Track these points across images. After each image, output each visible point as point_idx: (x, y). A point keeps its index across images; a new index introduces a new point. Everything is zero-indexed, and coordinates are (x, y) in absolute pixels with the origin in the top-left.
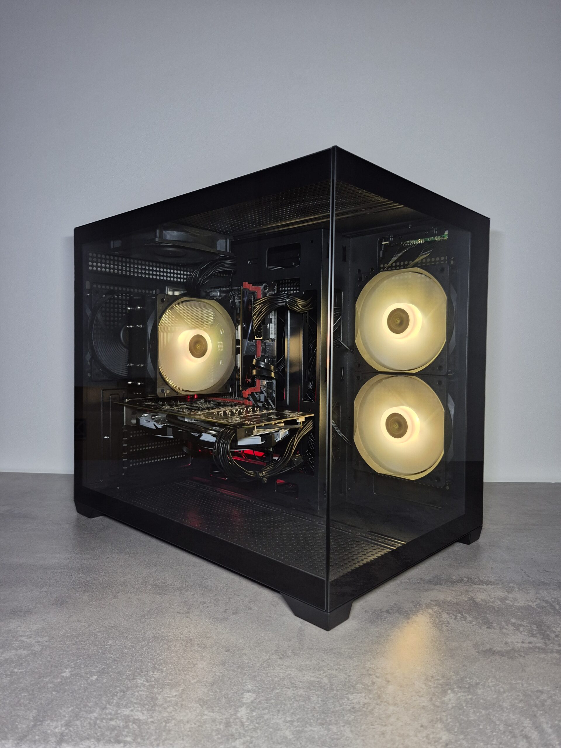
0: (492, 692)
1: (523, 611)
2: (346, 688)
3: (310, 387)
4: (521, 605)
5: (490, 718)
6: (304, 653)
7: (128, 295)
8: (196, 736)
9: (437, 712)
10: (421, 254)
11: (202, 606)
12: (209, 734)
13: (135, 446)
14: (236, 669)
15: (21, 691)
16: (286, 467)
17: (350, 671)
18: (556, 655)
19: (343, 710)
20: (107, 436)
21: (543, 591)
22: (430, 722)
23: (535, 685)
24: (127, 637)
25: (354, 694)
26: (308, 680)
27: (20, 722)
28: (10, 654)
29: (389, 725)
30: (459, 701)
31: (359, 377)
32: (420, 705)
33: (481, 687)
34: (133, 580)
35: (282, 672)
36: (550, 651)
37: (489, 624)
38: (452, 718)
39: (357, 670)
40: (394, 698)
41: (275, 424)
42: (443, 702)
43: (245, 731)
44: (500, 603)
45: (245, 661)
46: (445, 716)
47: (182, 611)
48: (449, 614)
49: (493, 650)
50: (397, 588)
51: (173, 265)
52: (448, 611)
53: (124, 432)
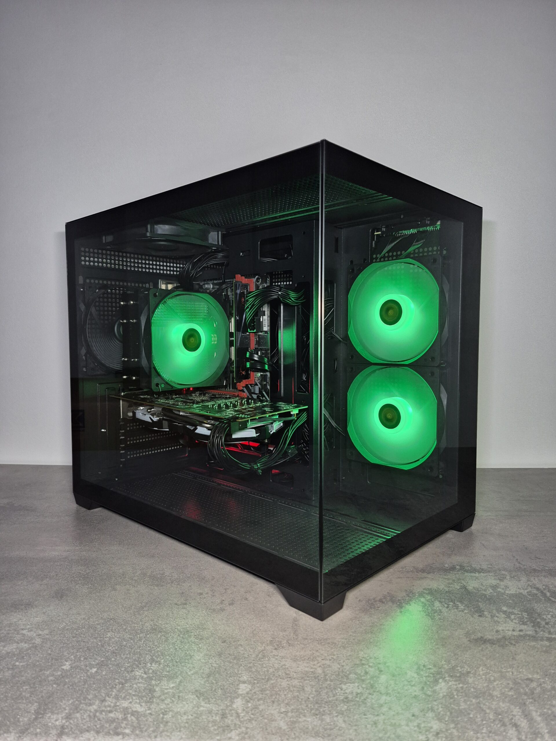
0: (483, 680)
1: (514, 599)
2: (339, 678)
3: (304, 379)
4: (512, 593)
5: (480, 707)
6: (299, 643)
7: (122, 289)
8: (192, 728)
9: (429, 701)
10: (414, 244)
11: (199, 597)
12: (206, 725)
13: (132, 438)
14: (232, 661)
15: (23, 685)
16: (281, 458)
17: (344, 661)
18: (546, 643)
19: (337, 700)
20: (104, 429)
21: (534, 579)
22: (422, 712)
23: (525, 673)
24: (125, 629)
25: (347, 684)
26: (303, 671)
27: (22, 715)
28: (12, 647)
29: (382, 715)
30: (450, 690)
31: (352, 368)
32: (411, 695)
33: (472, 675)
34: (131, 571)
35: (277, 662)
36: (539, 638)
37: (480, 612)
38: (443, 707)
39: (350, 660)
40: (387, 687)
41: (269, 416)
42: (434, 691)
43: (241, 722)
44: (492, 591)
45: (241, 652)
46: (436, 705)
47: (179, 603)
48: (442, 603)
49: (485, 638)
50: (390, 577)
51: (166, 257)
52: (441, 600)
53: (121, 425)
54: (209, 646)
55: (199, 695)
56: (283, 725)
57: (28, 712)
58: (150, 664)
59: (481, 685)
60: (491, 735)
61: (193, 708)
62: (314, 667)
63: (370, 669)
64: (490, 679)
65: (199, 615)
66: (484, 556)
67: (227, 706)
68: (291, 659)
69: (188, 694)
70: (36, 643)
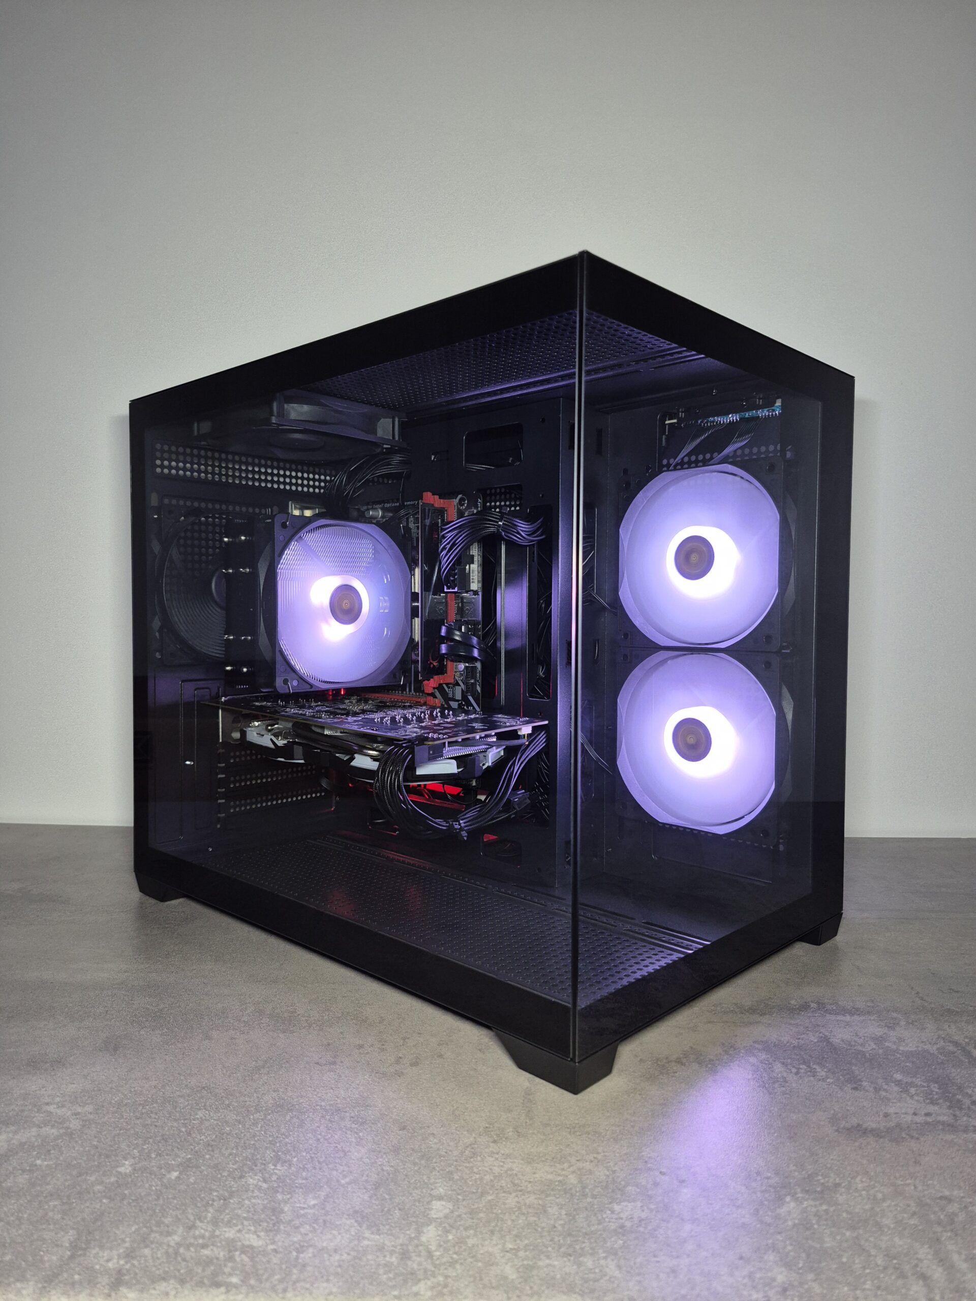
0: (863, 1199)
1: (915, 1060)
2: (608, 1193)
3: (541, 674)
4: (911, 1049)
5: (860, 1245)
6: (536, 1132)
7: (224, 516)
8: (350, 1275)
9: (767, 1234)
10: (734, 440)
11: (357, 1052)
12: (373, 1271)
13: (238, 778)
14: (417, 1161)
15: (49, 1199)
16: (500, 812)
17: (616, 1164)
19: (604, 1230)
20: (189, 761)
21: (949, 1026)
22: (755, 1251)
23: (937, 1188)
24: (229, 1105)
25: (622, 1204)
26: (543, 1180)
27: (47, 1250)
28: (29, 1135)
29: (685, 1256)
30: (805, 1215)
31: (625, 657)
32: (737, 1222)
33: (843, 1190)
34: (237, 1007)
35: (497, 1164)
36: (961, 1128)
37: (855, 1083)
38: (794, 1243)
39: (627, 1162)
40: (693, 1209)
41: (481, 737)
42: (778, 1217)
43: (435, 1267)
44: (874, 1046)
45: (433, 1146)
46: (782, 1241)
47: (323, 1061)
48: (786, 1065)
49: (864, 1127)
50: (694, 1021)
51: (302, 463)
52: (785, 1061)
53: (220, 753)
54: (377, 1136)
55: (359, 1219)
56: (511, 1273)
57: (57, 1246)
58: (273, 1165)
59: (859, 1206)
60: (879, 1293)
61: (350, 1242)
62: (564, 1173)
63: (663, 1177)
64: (875, 1196)
65: (358, 1082)
66: (859, 986)
67: (411, 1239)
68: (522, 1160)
69: (341, 1218)
70: (71, 1128)
